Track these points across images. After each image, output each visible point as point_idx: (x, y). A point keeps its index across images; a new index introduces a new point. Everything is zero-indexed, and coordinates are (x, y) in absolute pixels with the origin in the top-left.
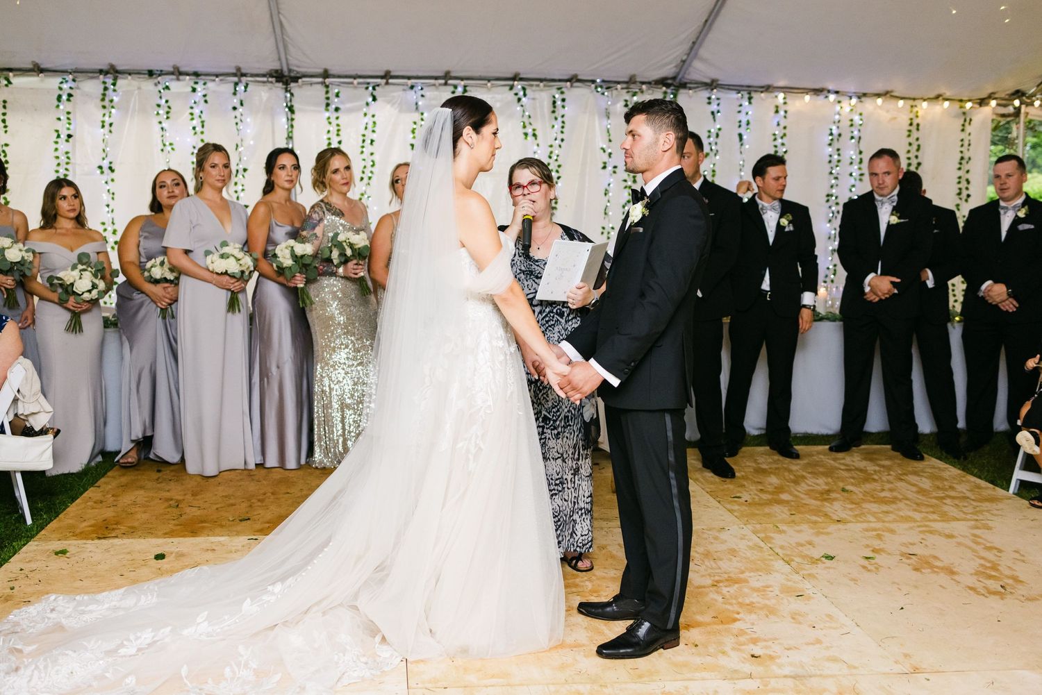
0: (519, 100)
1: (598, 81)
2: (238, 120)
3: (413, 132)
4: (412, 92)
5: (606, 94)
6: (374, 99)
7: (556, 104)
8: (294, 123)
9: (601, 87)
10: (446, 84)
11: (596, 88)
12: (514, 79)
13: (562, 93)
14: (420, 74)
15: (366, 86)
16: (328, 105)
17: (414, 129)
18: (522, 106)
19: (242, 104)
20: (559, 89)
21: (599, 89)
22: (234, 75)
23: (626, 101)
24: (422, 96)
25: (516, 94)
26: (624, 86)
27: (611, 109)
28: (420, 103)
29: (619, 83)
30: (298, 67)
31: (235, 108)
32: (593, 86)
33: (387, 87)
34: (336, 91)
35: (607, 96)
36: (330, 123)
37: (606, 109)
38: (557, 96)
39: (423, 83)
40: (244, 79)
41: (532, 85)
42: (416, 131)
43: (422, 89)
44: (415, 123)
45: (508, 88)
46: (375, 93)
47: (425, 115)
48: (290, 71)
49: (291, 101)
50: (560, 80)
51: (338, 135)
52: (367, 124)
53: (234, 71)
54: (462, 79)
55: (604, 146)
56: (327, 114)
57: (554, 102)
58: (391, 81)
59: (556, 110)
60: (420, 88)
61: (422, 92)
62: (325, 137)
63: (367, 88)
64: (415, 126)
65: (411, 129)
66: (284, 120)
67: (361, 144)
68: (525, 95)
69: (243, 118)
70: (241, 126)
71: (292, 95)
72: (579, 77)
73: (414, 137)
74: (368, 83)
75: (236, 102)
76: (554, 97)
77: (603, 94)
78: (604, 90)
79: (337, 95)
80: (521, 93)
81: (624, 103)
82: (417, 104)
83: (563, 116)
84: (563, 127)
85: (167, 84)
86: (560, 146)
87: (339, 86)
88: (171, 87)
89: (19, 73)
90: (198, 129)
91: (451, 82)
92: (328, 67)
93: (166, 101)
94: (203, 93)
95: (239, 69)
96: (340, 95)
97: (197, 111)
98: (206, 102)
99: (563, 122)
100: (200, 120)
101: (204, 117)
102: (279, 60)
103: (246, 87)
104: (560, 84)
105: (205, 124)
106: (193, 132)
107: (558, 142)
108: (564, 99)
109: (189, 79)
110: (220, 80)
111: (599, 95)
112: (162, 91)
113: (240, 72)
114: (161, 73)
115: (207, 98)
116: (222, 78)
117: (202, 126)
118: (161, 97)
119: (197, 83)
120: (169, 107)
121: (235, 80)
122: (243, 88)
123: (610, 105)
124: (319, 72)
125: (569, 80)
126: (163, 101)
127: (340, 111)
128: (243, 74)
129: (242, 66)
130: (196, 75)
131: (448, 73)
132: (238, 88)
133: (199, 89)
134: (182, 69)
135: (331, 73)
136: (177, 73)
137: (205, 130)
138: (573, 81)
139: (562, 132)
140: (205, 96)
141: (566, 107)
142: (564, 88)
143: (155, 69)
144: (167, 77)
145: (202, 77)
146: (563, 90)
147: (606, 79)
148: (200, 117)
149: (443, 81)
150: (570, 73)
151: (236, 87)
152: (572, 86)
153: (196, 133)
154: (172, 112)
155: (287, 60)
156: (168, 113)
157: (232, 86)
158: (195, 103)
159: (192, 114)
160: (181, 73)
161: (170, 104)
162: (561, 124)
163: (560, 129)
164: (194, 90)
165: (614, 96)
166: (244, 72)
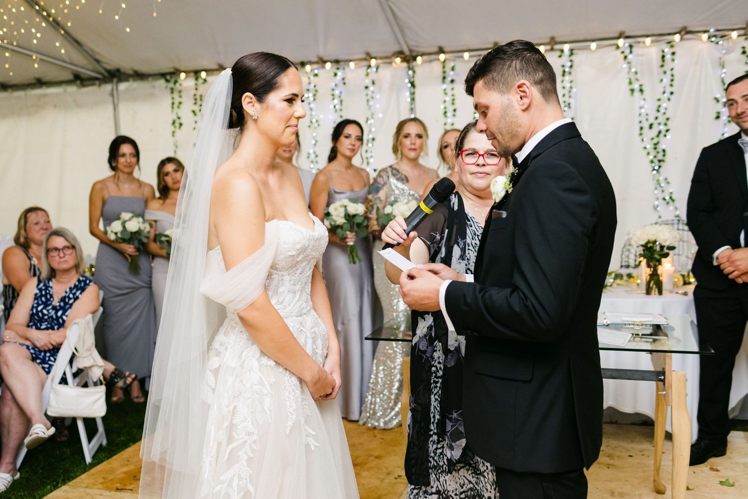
0: (626, 57)
1: (712, 30)
2: (369, 97)
5: (721, 43)
7: (665, 58)
8: (417, 96)
9: (715, 36)
10: (552, 49)
11: (709, 37)
12: (619, 38)
13: (672, 46)
16: (444, 78)
18: (629, 63)
19: (373, 83)
20: (669, 43)
21: (713, 39)
22: (365, 59)
23: (744, 48)
25: (623, 52)
26: (742, 32)
27: (727, 58)
29: (733, 30)
30: (417, 46)
31: (367, 88)
32: (705, 36)
34: (452, 65)
35: (722, 45)
36: (446, 94)
37: (720, 58)
38: (666, 50)
40: (373, 62)
41: (639, 42)
45: (614, 47)
48: (411, 51)
49: (413, 77)
50: (670, 34)
51: (453, 104)
53: (364, 56)
54: (566, 43)
55: (718, 96)
56: (444, 86)
57: (663, 57)
59: (665, 64)
62: (442, 107)
66: (408, 94)
68: (631, 52)
69: (374, 95)
70: (371, 103)
71: (414, 72)
72: (689, 29)
75: (368, 82)
76: (663, 51)
77: (717, 43)
78: (718, 39)
79: (453, 69)
80: (627, 51)
81: (741, 50)
83: (672, 69)
84: (672, 80)
85: (316, 72)
86: (669, 99)
87: (454, 60)
88: (319, 74)
89: (210, 73)
90: (337, 107)
91: (557, 47)
92: (442, 44)
93: (315, 86)
94: (343, 77)
95: (368, 54)
96: (456, 68)
97: (337, 92)
98: (344, 84)
99: (672, 75)
100: (339, 99)
101: (343, 97)
102: (399, 42)
103: (377, 69)
104: (670, 38)
105: (344, 103)
106: (334, 110)
107: (667, 95)
108: (673, 54)
109: (332, 67)
110: (356, 64)
111: (713, 44)
112: (312, 78)
113: (369, 56)
114: (310, 63)
115: (346, 81)
116: (357, 62)
117: (341, 104)
118: (310, 83)
119: (338, 69)
120: (316, 91)
121: (366, 63)
122: (374, 69)
123: (725, 54)
124: (436, 49)
125: (679, 33)
126: (312, 86)
127: (455, 83)
128: (372, 58)
129: (371, 50)
130: (337, 62)
131: (553, 39)
132: (369, 70)
133: (339, 74)
134: (325, 58)
135: (446, 49)
136: (321, 62)
137: (344, 107)
138: (683, 33)
139: (671, 85)
140: (343, 79)
141: (676, 62)
142: (674, 41)
143: (305, 60)
144: (315, 66)
145: (342, 63)
146: (673, 43)
147: (720, 28)
148: (340, 97)
149: (549, 47)
150: (680, 25)
151: (368, 69)
152: (682, 39)
153: (336, 111)
154: (318, 95)
155: (406, 42)
156: (315, 95)
157: (365, 69)
158: (336, 85)
159: (333, 95)
160: (325, 62)
161: (317, 88)
162: (670, 78)
163: (669, 83)
164: (336, 75)
165: (731, 44)
166: (373, 55)
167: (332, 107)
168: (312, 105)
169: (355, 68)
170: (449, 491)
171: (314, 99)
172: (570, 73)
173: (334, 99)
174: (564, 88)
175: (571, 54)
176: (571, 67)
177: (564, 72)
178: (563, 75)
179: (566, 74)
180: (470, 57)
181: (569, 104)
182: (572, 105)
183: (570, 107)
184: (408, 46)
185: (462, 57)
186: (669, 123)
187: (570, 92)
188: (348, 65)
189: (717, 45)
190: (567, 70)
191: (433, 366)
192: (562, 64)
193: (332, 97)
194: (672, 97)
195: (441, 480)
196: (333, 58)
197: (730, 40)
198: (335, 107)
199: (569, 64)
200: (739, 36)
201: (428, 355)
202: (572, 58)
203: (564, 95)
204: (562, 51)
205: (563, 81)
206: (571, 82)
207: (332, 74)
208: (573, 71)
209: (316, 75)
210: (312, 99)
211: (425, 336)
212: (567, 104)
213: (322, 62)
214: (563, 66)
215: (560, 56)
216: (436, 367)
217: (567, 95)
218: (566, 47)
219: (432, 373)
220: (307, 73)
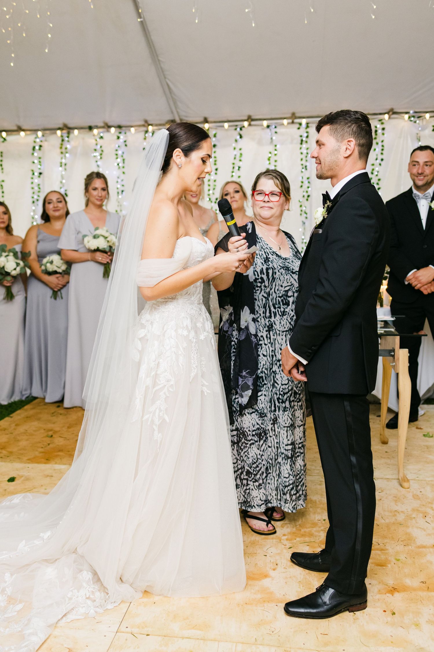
1: (411, 112)
3: (269, 160)
4: (268, 130)
5: (418, 122)
6: (241, 137)
7: (378, 133)
9: (414, 117)
10: (293, 122)
11: (409, 118)
13: (382, 123)
14: (274, 117)
15: (234, 128)
17: (270, 157)
20: (380, 120)
21: (412, 119)
22: (144, 126)
24: (276, 132)
26: (432, 114)
27: (422, 134)
28: (274, 138)
29: (427, 112)
30: (186, 117)
32: (406, 116)
33: (250, 128)
34: (214, 132)
35: (419, 124)
37: (417, 134)
38: (378, 126)
39: (276, 123)
40: (150, 128)
42: (271, 159)
43: (275, 127)
44: (270, 153)
46: (241, 132)
47: (278, 146)
48: (181, 120)
50: (381, 114)
51: (215, 164)
52: (235, 155)
53: (142, 123)
54: (304, 118)
58: (253, 123)
59: (377, 137)
60: (274, 127)
61: (277, 130)
63: (236, 129)
64: (270, 155)
65: (268, 157)
67: (231, 170)
72: (395, 110)
73: (270, 163)
74: (237, 126)
76: (376, 127)
77: (415, 122)
78: (416, 119)
79: (215, 136)
82: (272, 139)
83: (382, 141)
84: (382, 150)
85: (102, 135)
86: (380, 164)
87: (216, 129)
88: (104, 137)
89: (10, 133)
90: (120, 165)
91: (297, 121)
92: (207, 116)
93: (101, 147)
94: (124, 140)
95: (146, 121)
96: (217, 135)
97: (120, 152)
98: (126, 145)
99: (383, 146)
100: (122, 159)
101: (125, 157)
102: (172, 112)
103: (153, 134)
104: (381, 117)
105: (125, 161)
106: (117, 167)
107: (378, 161)
108: (383, 129)
109: (116, 131)
110: (135, 130)
111: (412, 123)
112: (98, 140)
113: (147, 123)
114: (97, 127)
115: (127, 143)
116: (136, 128)
117: (124, 163)
118: (97, 144)
119: (120, 133)
120: (102, 151)
121: (144, 129)
122: (151, 134)
123: (420, 131)
124: (202, 119)
125: (388, 113)
126: (99, 147)
127: (216, 147)
128: (149, 125)
129: (148, 118)
130: (120, 127)
131: (293, 114)
132: (147, 135)
133: (122, 137)
134: (110, 124)
135: (209, 120)
136: (106, 127)
137: (125, 165)
138: (391, 113)
139: (382, 154)
140: (125, 141)
141: (385, 135)
142: (384, 119)
143: (92, 124)
144: (101, 130)
145: (124, 128)
146: (383, 121)
147: (417, 110)
148: (122, 156)
149: (290, 121)
150: (388, 107)
151: (145, 134)
152: (389, 118)
153: (119, 168)
154: (104, 154)
155: (178, 112)
156: (101, 154)
157: (143, 133)
158: (119, 146)
159: (117, 155)
160: (109, 127)
161: (103, 148)
162: (381, 148)
163: (381, 152)
164: (118, 138)
165: (424, 123)
166: (150, 123)
167: (116, 164)
168: (99, 163)
169: (135, 133)
170: (244, 428)
171: (101, 158)
172: (306, 142)
173: (117, 158)
174: (302, 153)
175: (307, 127)
176: (307, 137)
177: (302, 141)
178: (301, 144)
179: (304, 143)
180: (229, 126)
181: (306, 166)
182: (308, 168)
183: (306, 169)
184: (179, 116)
185: (223, 126)
186: (380, 183)
187: (306, 157)
188: (130, 130)
189: (415, 124)
190: (304, 139)
191: (233, 341)
192: (301, 134)
193: (115, 157)
194: (382, 163)
195: (239, 420)
196: (116, 124)
197: (424, 120)
198: (118, 164)
199: (306, 135)
200: (430, 117)
201: (229, 333)
202: (308, 130)
203: (302, 159)
204: (300, 124)
205: (301, 148)
206: (307, 149)
207: (116, 137)
208: (308, 140)
209: (102, 137)
210: (99, 157)
211: (227, 320)
212: (304, 166)
213: (108, 127)
214: (301, 136)
215: (299, 128)
216: (235, 341)
217: (304, 159)
218: (304, 121)
219: (232, 346)
220: (94, 135)
